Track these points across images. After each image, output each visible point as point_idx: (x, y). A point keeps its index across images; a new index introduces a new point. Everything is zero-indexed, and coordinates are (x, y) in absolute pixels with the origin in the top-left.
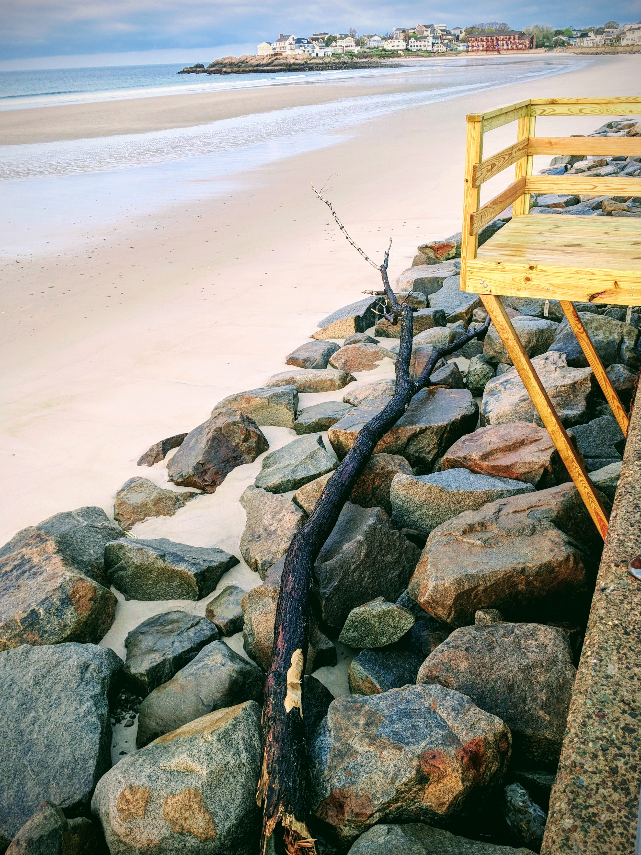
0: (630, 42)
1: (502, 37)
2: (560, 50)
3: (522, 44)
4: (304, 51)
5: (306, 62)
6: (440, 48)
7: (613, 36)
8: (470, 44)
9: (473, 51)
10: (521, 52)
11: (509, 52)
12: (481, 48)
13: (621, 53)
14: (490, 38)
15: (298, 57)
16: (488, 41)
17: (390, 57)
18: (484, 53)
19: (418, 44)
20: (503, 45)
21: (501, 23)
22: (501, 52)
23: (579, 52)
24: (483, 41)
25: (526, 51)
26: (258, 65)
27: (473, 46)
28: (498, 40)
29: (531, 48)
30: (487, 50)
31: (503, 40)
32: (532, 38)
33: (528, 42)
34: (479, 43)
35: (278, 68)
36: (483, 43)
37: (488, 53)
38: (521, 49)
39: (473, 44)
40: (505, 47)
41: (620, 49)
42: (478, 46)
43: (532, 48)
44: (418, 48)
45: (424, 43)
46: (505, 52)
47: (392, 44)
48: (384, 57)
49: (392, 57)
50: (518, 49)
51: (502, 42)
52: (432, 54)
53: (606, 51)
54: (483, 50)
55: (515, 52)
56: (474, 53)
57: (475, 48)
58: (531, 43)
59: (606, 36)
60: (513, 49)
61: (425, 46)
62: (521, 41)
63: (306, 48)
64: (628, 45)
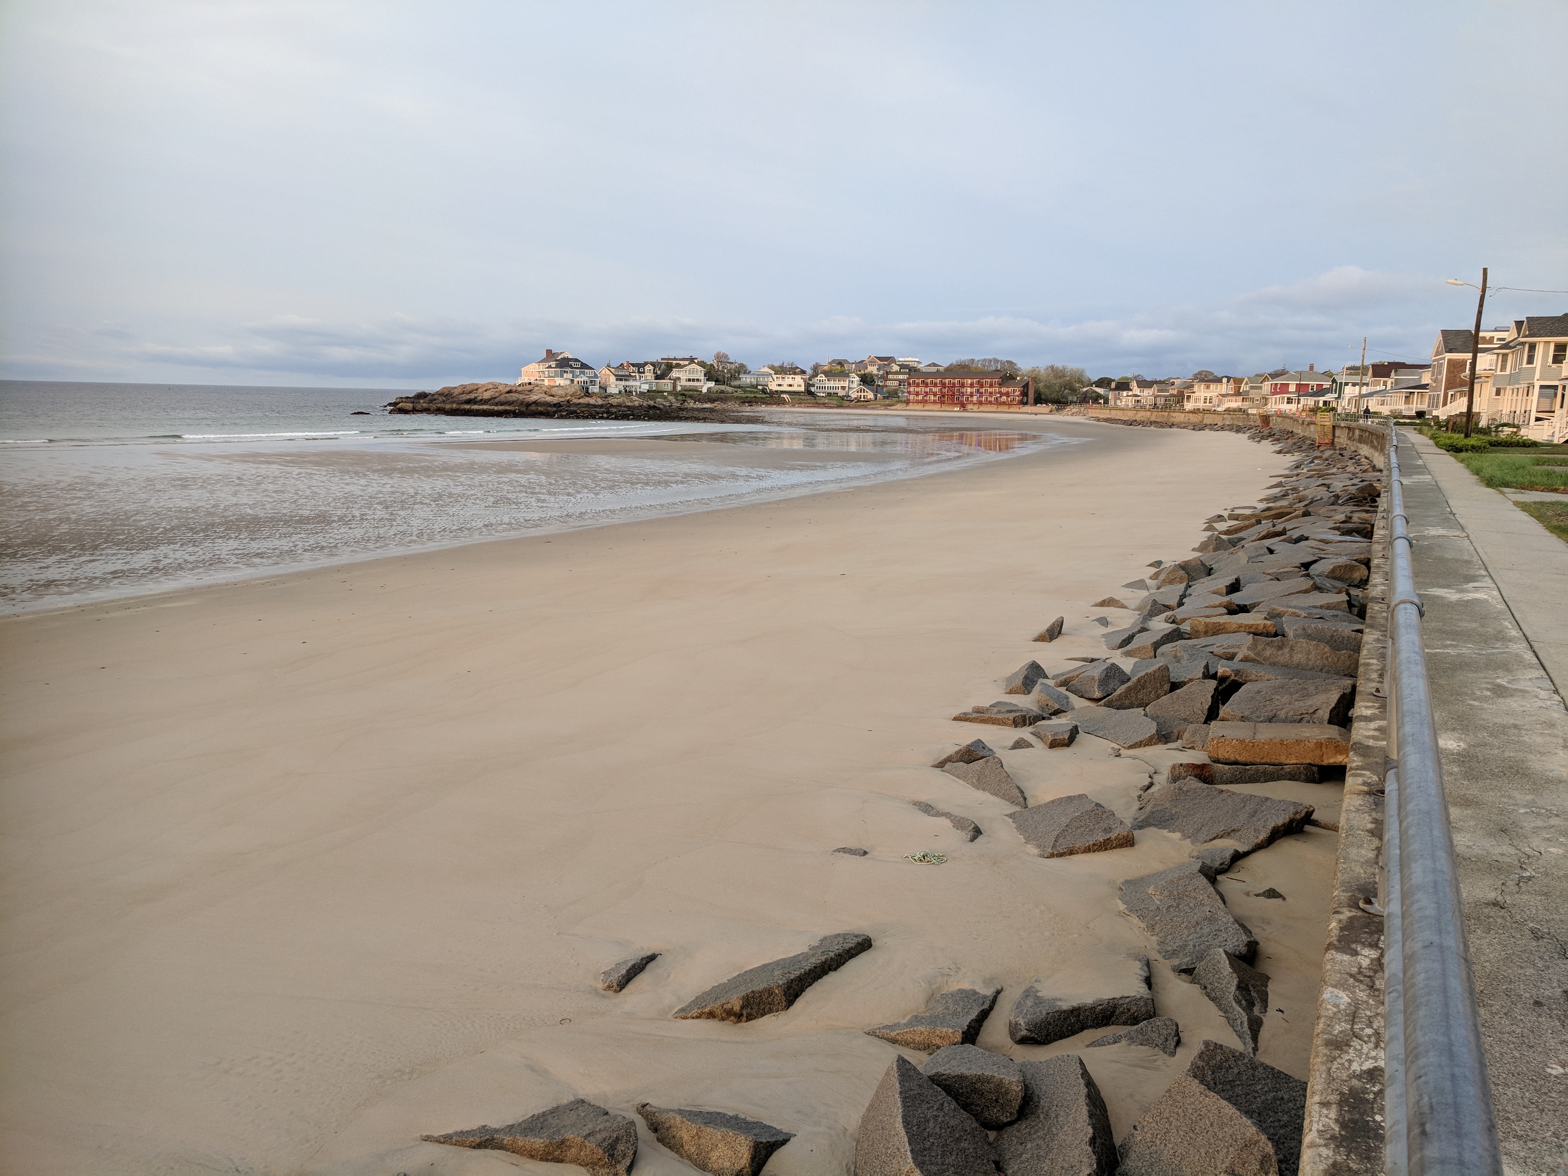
0: (1201, 405)
1: (969, 381)
2: (1074, 410)
3: (1007, 394)
4: (572, 381)
5: (568, 401)
6: (862, 394)
7: (1171, 392)
8: (912, 389)
9: (918, 402)
10: (1004, 408)
11: (982, 408)
12: (932, 398)
13: (1179, 426)
14: (947, 381)
15: (554, 391)
16: (943, 385)
17: (764, 403)
18: (937, 407)
19: (832, 384)
20: (972, 395)
21: (1005, 359)
22: (969, 407)
23: (1105, 416)
24: (936, 385)
25: (1014, 409)
26: (469, 402)
27: (917, 394)
28: (963, 385)
29: (1024, 403)
30: (942, 403)
31: (972, 386)
32: (1026, 386)
33: (1017, 393)
34: (928, 390)
35: (500, 408)
36: (934, 389)
37: (944, 407)
38: (1004, 403)
39: (917, 389)
40: (975, 398)
41: (1179, 417)
42: (927, 393)
43: (1026, 403)
44: (832, 391)
45: (842, 384)
46: (975, 408)
47: (780, 382)
48: (750, 402)
49: (767, 404)
50: (998, 403)
51: (969, 390)
52: (846, 403)
53: (1153, 419)
54: (934, 402)
55: (994, 408)
56: (919, 406)
57: (920, 397)
58: (1025, 394)
59: (1159, 391)
60: (990, 403)
61: (843, 388)
62: (1004, 390)
63: (577, 376)
64: (1195, 411)
